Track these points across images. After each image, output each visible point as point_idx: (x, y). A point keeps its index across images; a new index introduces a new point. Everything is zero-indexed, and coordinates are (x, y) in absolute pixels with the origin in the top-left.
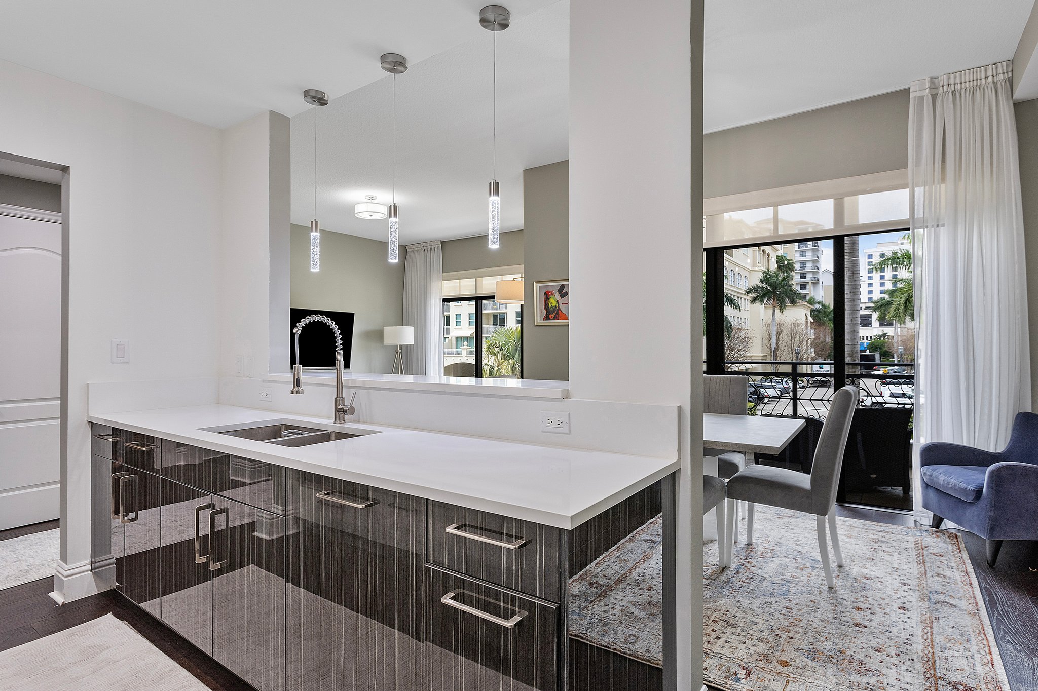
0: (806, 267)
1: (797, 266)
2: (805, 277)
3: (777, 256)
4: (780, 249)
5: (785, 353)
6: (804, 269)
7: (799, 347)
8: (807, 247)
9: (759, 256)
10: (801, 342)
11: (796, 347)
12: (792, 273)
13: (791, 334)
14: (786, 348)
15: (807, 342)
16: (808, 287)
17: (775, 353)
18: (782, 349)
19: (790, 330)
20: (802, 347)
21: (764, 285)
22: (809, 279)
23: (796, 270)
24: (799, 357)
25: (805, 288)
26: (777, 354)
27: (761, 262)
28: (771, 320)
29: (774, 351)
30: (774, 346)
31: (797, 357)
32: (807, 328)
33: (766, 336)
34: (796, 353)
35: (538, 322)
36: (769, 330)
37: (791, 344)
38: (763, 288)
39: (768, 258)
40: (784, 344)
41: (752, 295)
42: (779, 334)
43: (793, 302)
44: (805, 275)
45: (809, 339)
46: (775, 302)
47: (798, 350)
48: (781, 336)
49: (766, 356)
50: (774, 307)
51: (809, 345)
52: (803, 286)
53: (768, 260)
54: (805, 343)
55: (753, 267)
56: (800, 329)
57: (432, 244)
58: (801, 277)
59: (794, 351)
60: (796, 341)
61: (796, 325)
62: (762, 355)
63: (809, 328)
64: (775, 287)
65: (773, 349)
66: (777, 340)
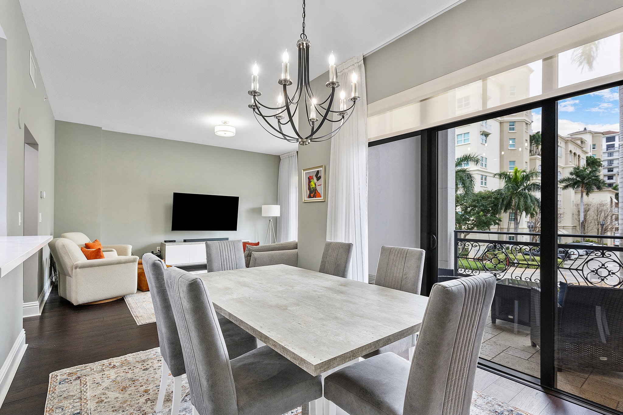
0: (613, 164)
1: (605, 164)
2: (612, 171)
3: (587, 157)
4: (589, 151)
5: (591, 224)
6: (611, 166)
7: (604, 221)
8: (614, 149)
9: (571, 157)
10: (606, 217)
11: (601, 220)
12: (600, 168)
13: (597, 211)
14: (593, 221)
15: (612, 217)
16: (614, 178)
17: (583, 225)
18: (590, 221)
19: (596, 208)
20: (607, 221)
21: (574, 177)
22: (616, 172)
23: (604, 166)
24: (604, 227)
25: (612, 179)
26: (585, 225)
27: (572, 161)
28: (579, 202)
29: (582, 223)
30: (582, 219)
31: (602, 227)
32: (612, 207)
33: (576, 212)
34: (601, 225)
35: (305, 200)
36: (579, 208)
37: (597, 218)
38: (573, 179)
39: (579, 158)
40: (591, 218)
41: (564, 184)
42: (586, 211)
43: (599, 188)
44: (612, 169)
45: (613, 215)
46: (583, 189)
47: (602, 222)
48: (589, 212)
49: (576, 226)
50: (582, 192)
51: (613, 219)
52: (610, 177)
53: (579, 160)
54: (609, 218)
55: (566, 165)
56: (605, 208)
57: (292, 153)
58: (609, 171)
59: (599, 224)
60: (601, 216)
61: (602, 205)
62: (572, 226)
63: (614, 207)
64: (583, 178)
65: (581, 221)
66: (585, 216)
